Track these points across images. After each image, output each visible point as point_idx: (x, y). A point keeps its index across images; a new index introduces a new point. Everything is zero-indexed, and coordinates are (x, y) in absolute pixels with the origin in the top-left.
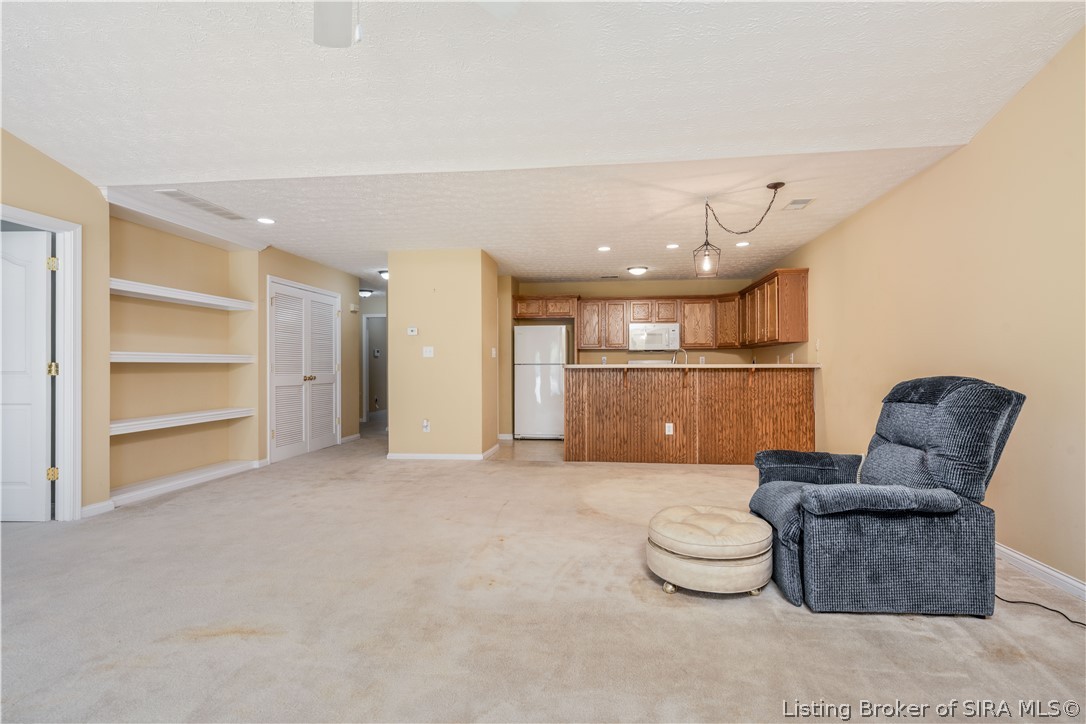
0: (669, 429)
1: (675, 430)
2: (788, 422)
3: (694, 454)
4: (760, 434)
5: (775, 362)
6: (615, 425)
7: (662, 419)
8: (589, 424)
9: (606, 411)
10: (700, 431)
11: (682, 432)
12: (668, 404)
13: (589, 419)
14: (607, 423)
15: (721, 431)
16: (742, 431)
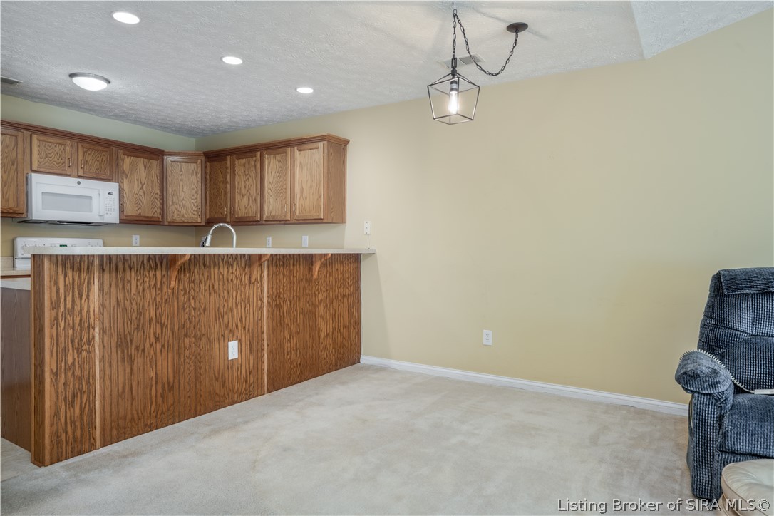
0: (233, 350)
1: (241, 351)
2: (343, 317)
3: (262, 380)
4: (322, 336)
5: (264, 245)
6: (154, 362)
7: (223, 336)
8: (102, 371)
9: (137, 337)
10: (268, 345)
11: (248, 351)
12: (232, 311)
13: (102, 360)
14: (138, 361)
15: (289, 341)
16: (308, 336)
